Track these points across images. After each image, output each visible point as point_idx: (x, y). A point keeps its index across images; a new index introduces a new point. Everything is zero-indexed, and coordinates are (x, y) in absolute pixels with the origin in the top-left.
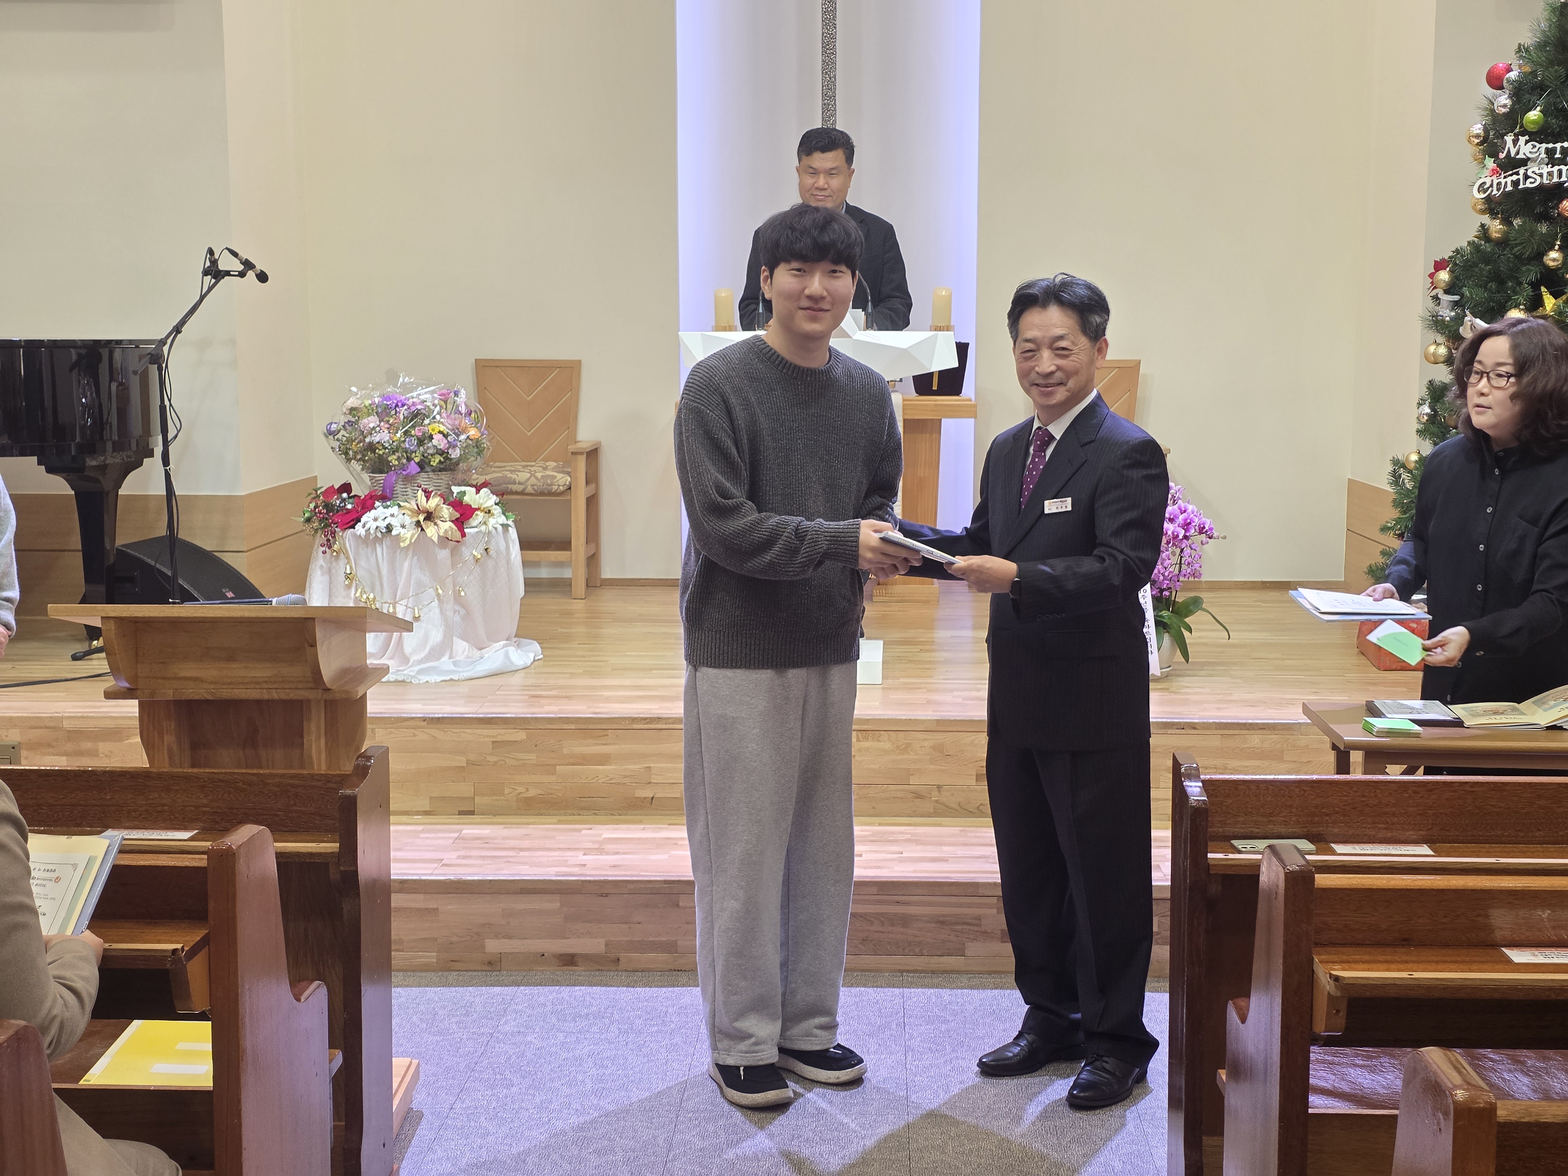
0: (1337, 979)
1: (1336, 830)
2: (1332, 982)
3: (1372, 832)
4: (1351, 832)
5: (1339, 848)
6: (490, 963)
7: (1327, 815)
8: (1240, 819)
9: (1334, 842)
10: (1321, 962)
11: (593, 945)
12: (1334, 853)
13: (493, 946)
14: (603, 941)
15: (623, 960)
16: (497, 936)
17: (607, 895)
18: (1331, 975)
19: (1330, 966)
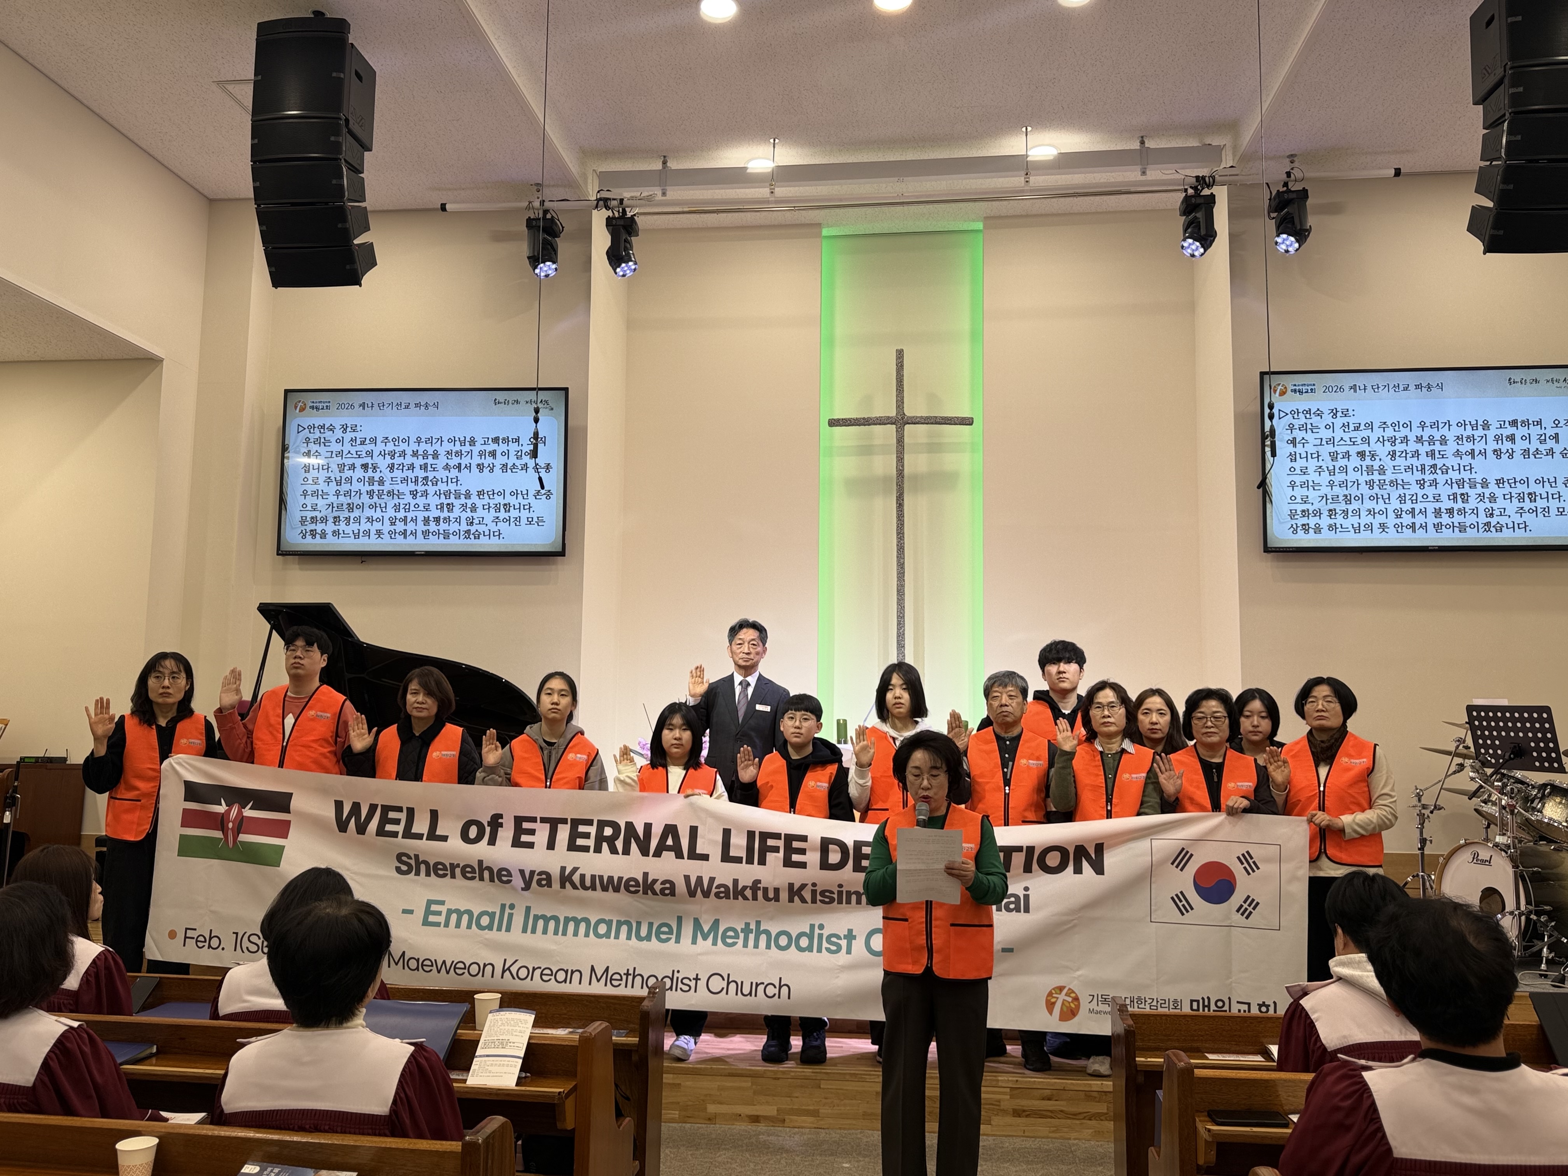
0: (1209, 1130)
1: (1207, 1045)
2: (1207, 1132)
3: (1228, 1047)
4: (1216, 1047)
5: (1210, 1056)
6: (709, 1119)
7: (1202, 1036)
8: (1152, 1038)
9: (1207, 1053)
10: (1200, 1121)
11: (770, 1110)
12: (1207, 1059)
13: (712, 1108)
14: (775, 1108)
15: (787, 1121)
16: (714, 1102)
17: (778, 1079)
18: (1206, 1128)
19: (1206, 1123)
